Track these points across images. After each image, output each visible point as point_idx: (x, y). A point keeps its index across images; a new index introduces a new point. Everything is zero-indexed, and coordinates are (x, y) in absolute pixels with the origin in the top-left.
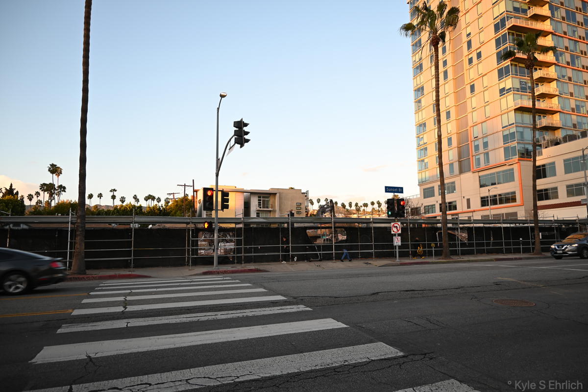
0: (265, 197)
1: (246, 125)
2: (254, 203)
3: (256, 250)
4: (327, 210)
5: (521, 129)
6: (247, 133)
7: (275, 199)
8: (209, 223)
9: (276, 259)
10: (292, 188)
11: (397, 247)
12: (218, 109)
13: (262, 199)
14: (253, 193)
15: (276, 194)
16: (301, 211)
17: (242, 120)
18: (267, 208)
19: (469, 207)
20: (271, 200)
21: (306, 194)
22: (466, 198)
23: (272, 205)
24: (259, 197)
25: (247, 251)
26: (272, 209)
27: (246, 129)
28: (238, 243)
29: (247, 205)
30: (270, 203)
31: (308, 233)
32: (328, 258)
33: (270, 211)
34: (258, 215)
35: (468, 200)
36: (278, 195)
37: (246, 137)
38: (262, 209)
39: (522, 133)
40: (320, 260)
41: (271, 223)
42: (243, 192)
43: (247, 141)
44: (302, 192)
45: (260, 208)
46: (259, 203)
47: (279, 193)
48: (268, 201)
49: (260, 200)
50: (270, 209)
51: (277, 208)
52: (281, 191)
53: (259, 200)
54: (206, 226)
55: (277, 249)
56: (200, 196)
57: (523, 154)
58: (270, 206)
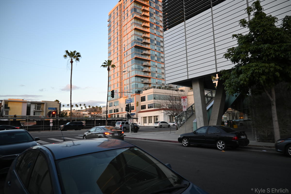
0: (39, 105)
2: (33, 108)
5: (137, 83)
7: (44, 106)
11: (51, 127)
13: (37, 106)
14: (32, 103)
15: (44, 103)
18: (39, 110)
19: (122, 111)
20: (42, 106)
22: (121, 107)
23: (42, 108)
29: (29, 109)
34: (34, 113)
35: (122, 108)
38: (37, 110)
39: (137, 85)
42: (26, 102)
47: (46, 103)
48: (40, 107)
50: (41, 110)
51: (44, 110)
53: (35, 106)
56: (3, 104)
57: (137, 92)
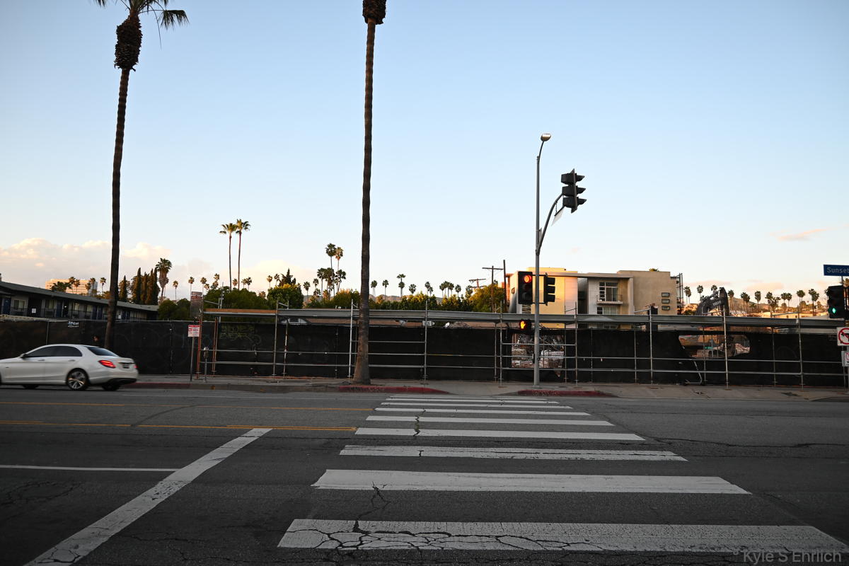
0: (610, 284)
1: (580, 178)
2: (594, 293)
3: (597, 364)
4: (715, 304)
6: (581, 190)
7: (627, 287)
8: (526, 322)
9: (627, 379)
10: (654, 270)
12: (539, 158)
13: (605, 287)
14: (592, 278)
15: (628, 279)
16: (669, 305)
17: (573, 171)
18: (614, 300)
20: (620, 288)
21: (678, 280)
23: (621, 296)
24: (602, 284)
25: (582, 364)
26: (622, 303)
27: (579, 184)
28: (569, 351)
29: (583, 296)
30: (619, 292)
31: (682, 342)
32: (718, 381)
33: (619, 305)
34: (600, 311)
36: (631, 280)
37: (580, 196)
38: (605, 302)
40: (703, 384)
41: (620, 324)
42: (576, 276)
43: (582, 202)
44: (672, 275)
45: (603, 300)
46: (601, 292)
47: (634, 278)
48: (615, 290)
49: (603, 289)
50: (619, 302)
51: (630, 300)
52: (636, 275)
53: (601, 289)
54: (523, 325)
55: (630, 364)
56: (514, 283)
58: (619, 297)
